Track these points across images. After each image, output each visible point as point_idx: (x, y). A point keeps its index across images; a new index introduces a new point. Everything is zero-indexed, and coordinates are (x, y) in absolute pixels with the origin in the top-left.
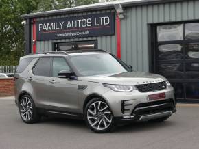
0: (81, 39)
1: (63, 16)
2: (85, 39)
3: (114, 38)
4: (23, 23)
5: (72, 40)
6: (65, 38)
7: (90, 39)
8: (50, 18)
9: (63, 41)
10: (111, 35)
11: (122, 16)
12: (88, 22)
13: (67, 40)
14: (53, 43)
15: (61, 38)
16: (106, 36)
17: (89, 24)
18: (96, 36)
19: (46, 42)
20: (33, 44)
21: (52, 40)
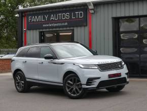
0: (61, 29)
1: (47, 11)
2: (65, 29)
3: (87, 28)
4: (16, 15)
5: (54, 29)
6: (49, 28)
7: (68, 28)
9: (48, 30)
10: (85, 26)
11: (92, 12)
13: (51, 30)
14: (39, 32)
15: (46, 28)
16: (81, 26)
17: (68, 17)
18: (73, 27)
19: (35, 31)
20: (24, 32)
21: (39, 29)
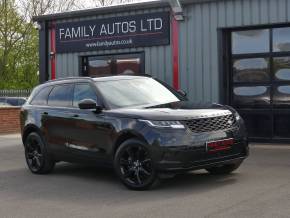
0: (120, 51)
1: (94, 18)
2: (127, 50)
3: (169, 49)
5: (107, 52)
6: (97, 49)
7: (133, 50)
8: (76, 20)
9: (95, 53)
10: (164, 45)
11: (180, 18)
12: (131, 26)
13: (101, 52)
14: (79, 57)
15: (92, 49)
16: (157, 46)
17: (133, 29)
18: (144, 46)
19: (70, 55)
20: (50, 58)
21: (79, 52)
